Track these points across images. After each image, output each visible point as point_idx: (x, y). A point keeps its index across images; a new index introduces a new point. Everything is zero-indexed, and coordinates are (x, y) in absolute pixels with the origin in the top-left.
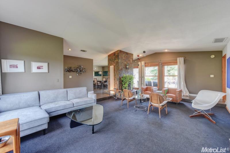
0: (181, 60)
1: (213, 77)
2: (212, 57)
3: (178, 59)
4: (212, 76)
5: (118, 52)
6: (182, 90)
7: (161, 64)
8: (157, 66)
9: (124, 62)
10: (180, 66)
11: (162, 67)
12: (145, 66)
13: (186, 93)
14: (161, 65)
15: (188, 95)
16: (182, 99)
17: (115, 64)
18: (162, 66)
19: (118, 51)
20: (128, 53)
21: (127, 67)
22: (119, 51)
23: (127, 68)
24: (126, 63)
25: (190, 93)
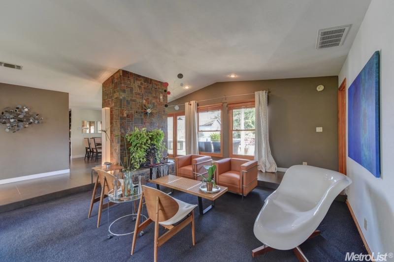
0: (261, 96)
1: (321, 131)
2: (319, 88)
3: (256, 93)
4: (319, 129)
5: (118, 74)
6: (256, 163)
7: (227, 106)
8: (218, 110)
9: (138, 100)
10: (260, 108)
11: (228, 113)
12: (198, 110)
13: (271, 167)
14: (227, 108)
15: (274, 171)
16: (259, 182)
17: (113, 105)
18: (228, 111)
19: (119, 71)
20: (151, 80)
21: (149, 111)
22: (121, 72)
23: (147, 113)
24: (144, 101)
25: (279, 166)
